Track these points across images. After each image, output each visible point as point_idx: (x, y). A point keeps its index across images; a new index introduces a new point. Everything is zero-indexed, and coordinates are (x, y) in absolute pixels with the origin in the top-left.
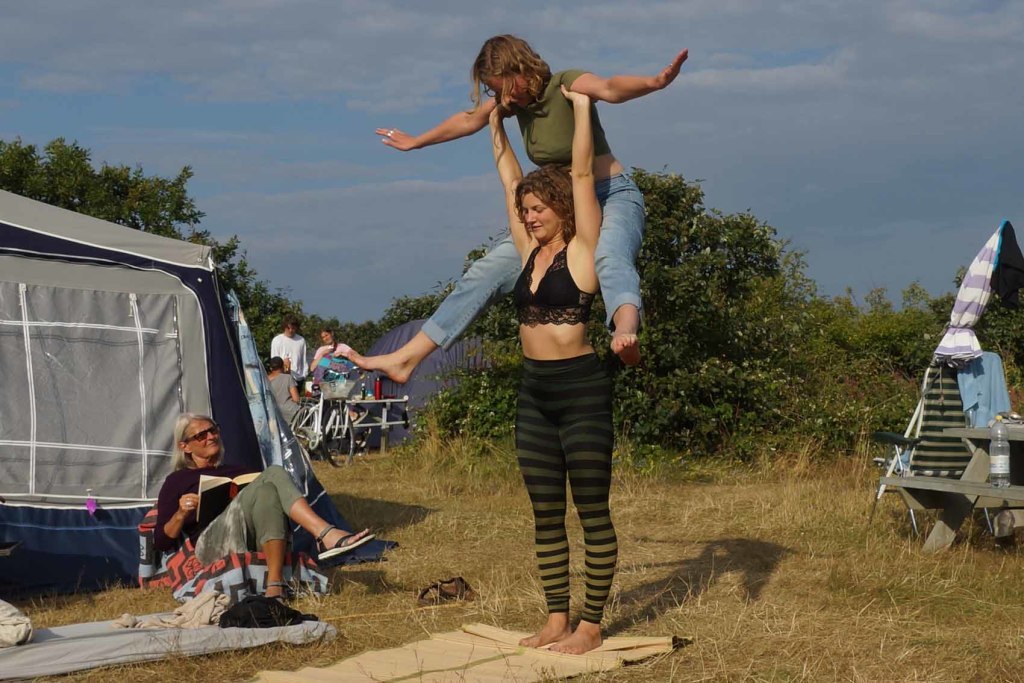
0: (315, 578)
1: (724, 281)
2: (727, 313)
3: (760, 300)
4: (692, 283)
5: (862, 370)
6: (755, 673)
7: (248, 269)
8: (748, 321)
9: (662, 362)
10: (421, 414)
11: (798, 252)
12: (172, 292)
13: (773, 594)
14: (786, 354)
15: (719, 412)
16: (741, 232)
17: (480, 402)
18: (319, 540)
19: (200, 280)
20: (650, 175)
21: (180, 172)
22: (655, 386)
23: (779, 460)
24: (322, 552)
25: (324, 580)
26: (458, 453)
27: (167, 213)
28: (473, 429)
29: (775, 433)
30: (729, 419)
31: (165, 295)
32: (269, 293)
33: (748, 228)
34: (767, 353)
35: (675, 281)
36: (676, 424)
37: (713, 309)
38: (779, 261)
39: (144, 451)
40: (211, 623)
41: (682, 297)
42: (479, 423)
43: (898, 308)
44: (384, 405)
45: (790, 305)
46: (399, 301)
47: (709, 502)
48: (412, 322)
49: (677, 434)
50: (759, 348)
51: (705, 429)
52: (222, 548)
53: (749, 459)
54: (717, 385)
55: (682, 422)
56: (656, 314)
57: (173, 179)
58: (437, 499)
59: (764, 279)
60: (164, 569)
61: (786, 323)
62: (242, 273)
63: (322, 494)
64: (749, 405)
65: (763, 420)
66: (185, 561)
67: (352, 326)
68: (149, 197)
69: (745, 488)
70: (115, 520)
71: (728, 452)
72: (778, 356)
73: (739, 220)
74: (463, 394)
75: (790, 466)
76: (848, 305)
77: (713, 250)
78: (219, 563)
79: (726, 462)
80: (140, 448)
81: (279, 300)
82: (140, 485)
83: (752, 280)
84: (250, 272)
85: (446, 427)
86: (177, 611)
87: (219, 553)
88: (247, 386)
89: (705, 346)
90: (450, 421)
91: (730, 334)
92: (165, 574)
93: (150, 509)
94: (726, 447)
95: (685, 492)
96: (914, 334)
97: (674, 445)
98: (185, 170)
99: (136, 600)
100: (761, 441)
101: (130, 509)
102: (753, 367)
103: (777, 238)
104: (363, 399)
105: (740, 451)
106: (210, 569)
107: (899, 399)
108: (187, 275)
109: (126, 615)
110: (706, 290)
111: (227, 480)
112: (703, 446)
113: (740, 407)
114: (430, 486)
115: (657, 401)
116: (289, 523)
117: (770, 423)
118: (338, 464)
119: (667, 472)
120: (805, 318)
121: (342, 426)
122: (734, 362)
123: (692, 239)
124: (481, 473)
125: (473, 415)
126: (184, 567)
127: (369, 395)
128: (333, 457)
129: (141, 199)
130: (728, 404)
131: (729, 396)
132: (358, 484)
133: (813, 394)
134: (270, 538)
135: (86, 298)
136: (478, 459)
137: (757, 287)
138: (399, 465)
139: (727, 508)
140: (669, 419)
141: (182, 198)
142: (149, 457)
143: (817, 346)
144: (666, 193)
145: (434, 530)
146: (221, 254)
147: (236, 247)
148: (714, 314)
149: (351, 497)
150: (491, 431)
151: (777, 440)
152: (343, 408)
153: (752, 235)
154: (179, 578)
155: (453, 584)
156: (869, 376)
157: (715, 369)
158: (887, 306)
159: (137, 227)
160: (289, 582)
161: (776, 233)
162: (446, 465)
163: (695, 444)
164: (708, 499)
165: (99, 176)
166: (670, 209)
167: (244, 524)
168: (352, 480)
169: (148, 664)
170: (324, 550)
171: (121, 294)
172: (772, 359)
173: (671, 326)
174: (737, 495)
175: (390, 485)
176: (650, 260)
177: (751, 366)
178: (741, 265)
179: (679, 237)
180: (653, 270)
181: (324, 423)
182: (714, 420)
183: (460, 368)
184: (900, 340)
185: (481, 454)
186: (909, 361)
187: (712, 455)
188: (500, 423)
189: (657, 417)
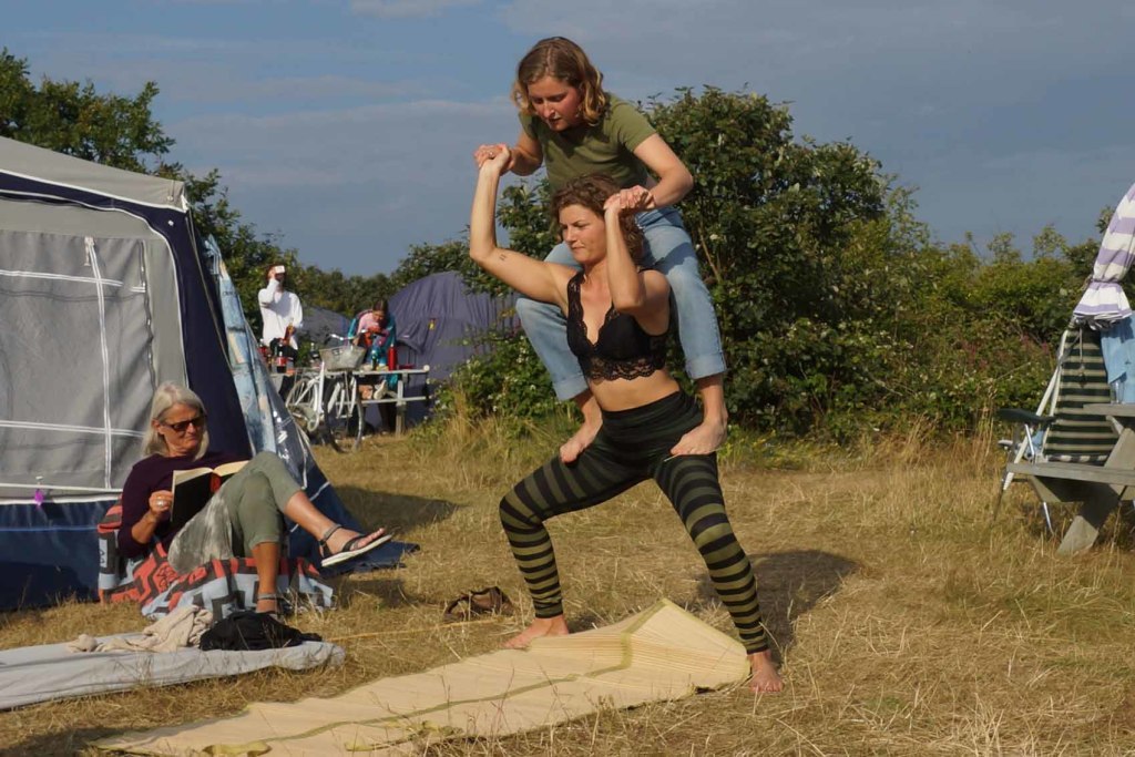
0: (317, 589)
1: (816, 225)
2: (820, 264)
3: (859, 247)
4: (778, 227)
5: (984, 333)
6: (856, 702)
7: (229, 210)
8: (844, 272)
9: (741, 324)
10: (444, 388)
11: (907, 189)
12: (138, 237)
13: (878, 606)
14: (891, 313)
15: (811, 384)
16: (838, 164)
17: (520, 373)
18: (323, 542)
19: (171, 223)
20: (726, 96)
21: (143, 89)
22: (732, 353)
23: (884, 443)
24: (326, 557)
25: (328, 592)
26: (491, 435)
27: (128, 141)
28: (509, 405)
29: (879, 410)
30: (822, 394)
31: (128, 241)
32: (255, 239)
33: (847, 160)
34: (868, 312)
35: (756, 225)
36: (758, 399)
37: (803, 258)
38: (884, 201)
39: (108, 430)
40: (189, 644)
41: (765, 244)
42: (517, 399)
43: (1028, 258)
44: (400, 377)
45: (895, 254)
46: (417, 249)
47: (799, 494)
48: (434, 275)
49: (759, 412)
50: (860, 306)
51: (793, 405)
52: (202, 553)
53: (847, 442)
54: (808, 351)
55: (766, 396)
56: (733, 265)
57: (134, 97)
58: (465, 492)
59: (865, 223)
60: (130, 579)
61: (892, 275)
62: (221, 214)
63: (325, 485)
64: (847, 375)
65: (864, 394)
66: (156, 569)
67: (359, 280)
68: (103, 119)
69: (841, 477)
70: (69, 518)
71: (822, 432)
72: (881, 316)
73: (836, 150)
74: (497, 363)
75: (897, 450)
76: (967, 253)
77: (803, 186)
78: (198, 572)
79: (819, 445)
80: (102, 425)
81: (268, 248)
82: (102, 472)
83: (851, 224)
84: (232, 215)
85: (477, 404)
86: (146, 630)
87: (199, 560)
88: (231, 355)
89: (794, 304)
90: (480, 398)
91: (824, 289)
92: (130, 586)
93: (112, 503)
94: (819, 427)
95: (769, 482)
96: (1047, 290)
97: (755, 425)
98: (149, 86)
99: (94, 617)
100: (863, 421)
101: (89, 503)
102: (851, 330)
103: (883, 171)
104: (374, 369)
105: (837, 431)
106: (188, 579)
107: (1029, 369)
108: (155, 217)
109: (82, 637)
110: (794, 236)
111: (206, 470)
112: (790, 425)
113: (836, 379)
114: (457, 476)
115: (736, 371)
116: (284, 522)
117: (873, 399)
118: (344, 450)
119: (747, 458)
120: (915, 269)
121: (348, 403)
122: (828, 324)
123: (778, 174)
124: (520, 461)
125: (509, 390)
126: (155, 578)
127: (381, 365)
128: (337, 441)
129: (95, 123)
130: (820, 375)
131: (823, 365)
132: (369, 474)
133: (924, 362)
134: (261, 539)
135: (31, 242)
136: (516, 442)
137: (856, 233)
138: (418, 450)
139: (820, 503)
140: (750, 394)
141: (145, 120)
142: (114, 438)
143: (929, 304)
144: (745, 117)
145: (463, 529)
146: (197, 191)
147: (214, 185)
148: (804, 264)
149: (360, 490)
150: (531, 409)
151: (880, 417)
152: (349, 380)
153: (852, 168)
154: (148, 591)
155: (488, 595)
156: (993, 341)
157: (806, 333)
158: (1016, 255)
159: (89, 157)
160: (285, 595)
161: (880, 166)
162: (477, 449)
163: (782, 424)
164: (798, 491)
165: (40, 93)
166: (751, 137)
167: (228, 524)
168: (359, 469)
169: (111, 695)
170: (328, 554)
171: (75, 238)
172: (874, 320)
173: (752, 280)
174: (832, 486)
175: (408, 475)
176: (726, 199)
177: (848, 328)
178: (836, 205)
179: (761, 171)
180: (730, 212)
181: (326, 398)
182: (804, 394)
183: (494, 331)
184: (1031, 297)
185: (519, 437)
186: (1041, 322)
187: (802, 437)
188: (544, 398)
189: (734, 392)
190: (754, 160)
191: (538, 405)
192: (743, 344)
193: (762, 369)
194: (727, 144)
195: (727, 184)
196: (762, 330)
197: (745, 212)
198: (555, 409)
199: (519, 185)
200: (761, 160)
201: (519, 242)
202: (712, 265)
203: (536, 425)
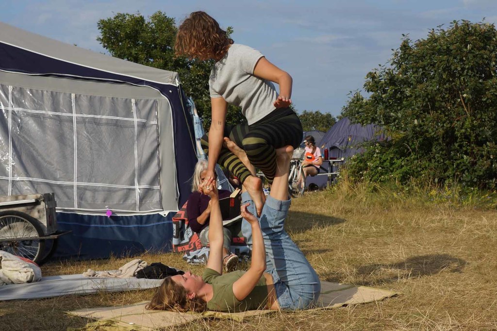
10: (342, 168)
12: (155, 98)
17: (375, 162)
22: (476, 152)
28: (369, 177)
31: (151, 100)
41: (491, 98)
42: (374, 174)
44: (330, 163)
85: (356, 176)
90: (357, 173)
101: (130, 216)
118: (296, 196)
125: (370, 169)
135: (108, 101)
142: (140, 189)
150: (379, 178)
171: (127, 99)
185: (373, 192)
188: (386, 174)
189: (475, 171)
190: (485, 56)
191: (383, 176)
192: (481, 148)
193: (489, 160)
194: (472, 49)
195: (472, 69)
196: (489, 142)
197: (481, 83)
198: (390, 178)
199: (374, 72)
200: (490, 57)
201: (374, 99)
202: (466, 109)
203: (380, 186)
